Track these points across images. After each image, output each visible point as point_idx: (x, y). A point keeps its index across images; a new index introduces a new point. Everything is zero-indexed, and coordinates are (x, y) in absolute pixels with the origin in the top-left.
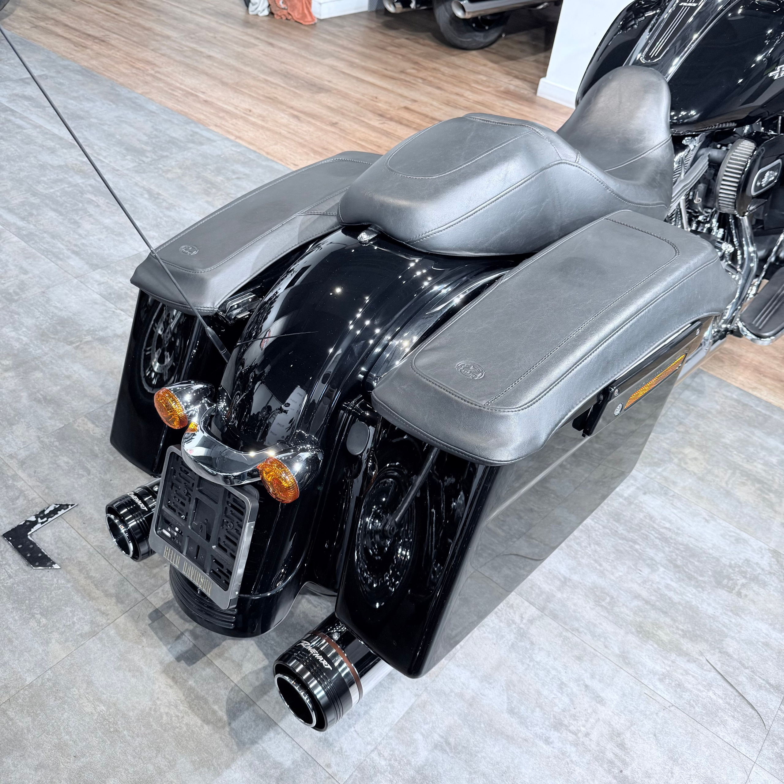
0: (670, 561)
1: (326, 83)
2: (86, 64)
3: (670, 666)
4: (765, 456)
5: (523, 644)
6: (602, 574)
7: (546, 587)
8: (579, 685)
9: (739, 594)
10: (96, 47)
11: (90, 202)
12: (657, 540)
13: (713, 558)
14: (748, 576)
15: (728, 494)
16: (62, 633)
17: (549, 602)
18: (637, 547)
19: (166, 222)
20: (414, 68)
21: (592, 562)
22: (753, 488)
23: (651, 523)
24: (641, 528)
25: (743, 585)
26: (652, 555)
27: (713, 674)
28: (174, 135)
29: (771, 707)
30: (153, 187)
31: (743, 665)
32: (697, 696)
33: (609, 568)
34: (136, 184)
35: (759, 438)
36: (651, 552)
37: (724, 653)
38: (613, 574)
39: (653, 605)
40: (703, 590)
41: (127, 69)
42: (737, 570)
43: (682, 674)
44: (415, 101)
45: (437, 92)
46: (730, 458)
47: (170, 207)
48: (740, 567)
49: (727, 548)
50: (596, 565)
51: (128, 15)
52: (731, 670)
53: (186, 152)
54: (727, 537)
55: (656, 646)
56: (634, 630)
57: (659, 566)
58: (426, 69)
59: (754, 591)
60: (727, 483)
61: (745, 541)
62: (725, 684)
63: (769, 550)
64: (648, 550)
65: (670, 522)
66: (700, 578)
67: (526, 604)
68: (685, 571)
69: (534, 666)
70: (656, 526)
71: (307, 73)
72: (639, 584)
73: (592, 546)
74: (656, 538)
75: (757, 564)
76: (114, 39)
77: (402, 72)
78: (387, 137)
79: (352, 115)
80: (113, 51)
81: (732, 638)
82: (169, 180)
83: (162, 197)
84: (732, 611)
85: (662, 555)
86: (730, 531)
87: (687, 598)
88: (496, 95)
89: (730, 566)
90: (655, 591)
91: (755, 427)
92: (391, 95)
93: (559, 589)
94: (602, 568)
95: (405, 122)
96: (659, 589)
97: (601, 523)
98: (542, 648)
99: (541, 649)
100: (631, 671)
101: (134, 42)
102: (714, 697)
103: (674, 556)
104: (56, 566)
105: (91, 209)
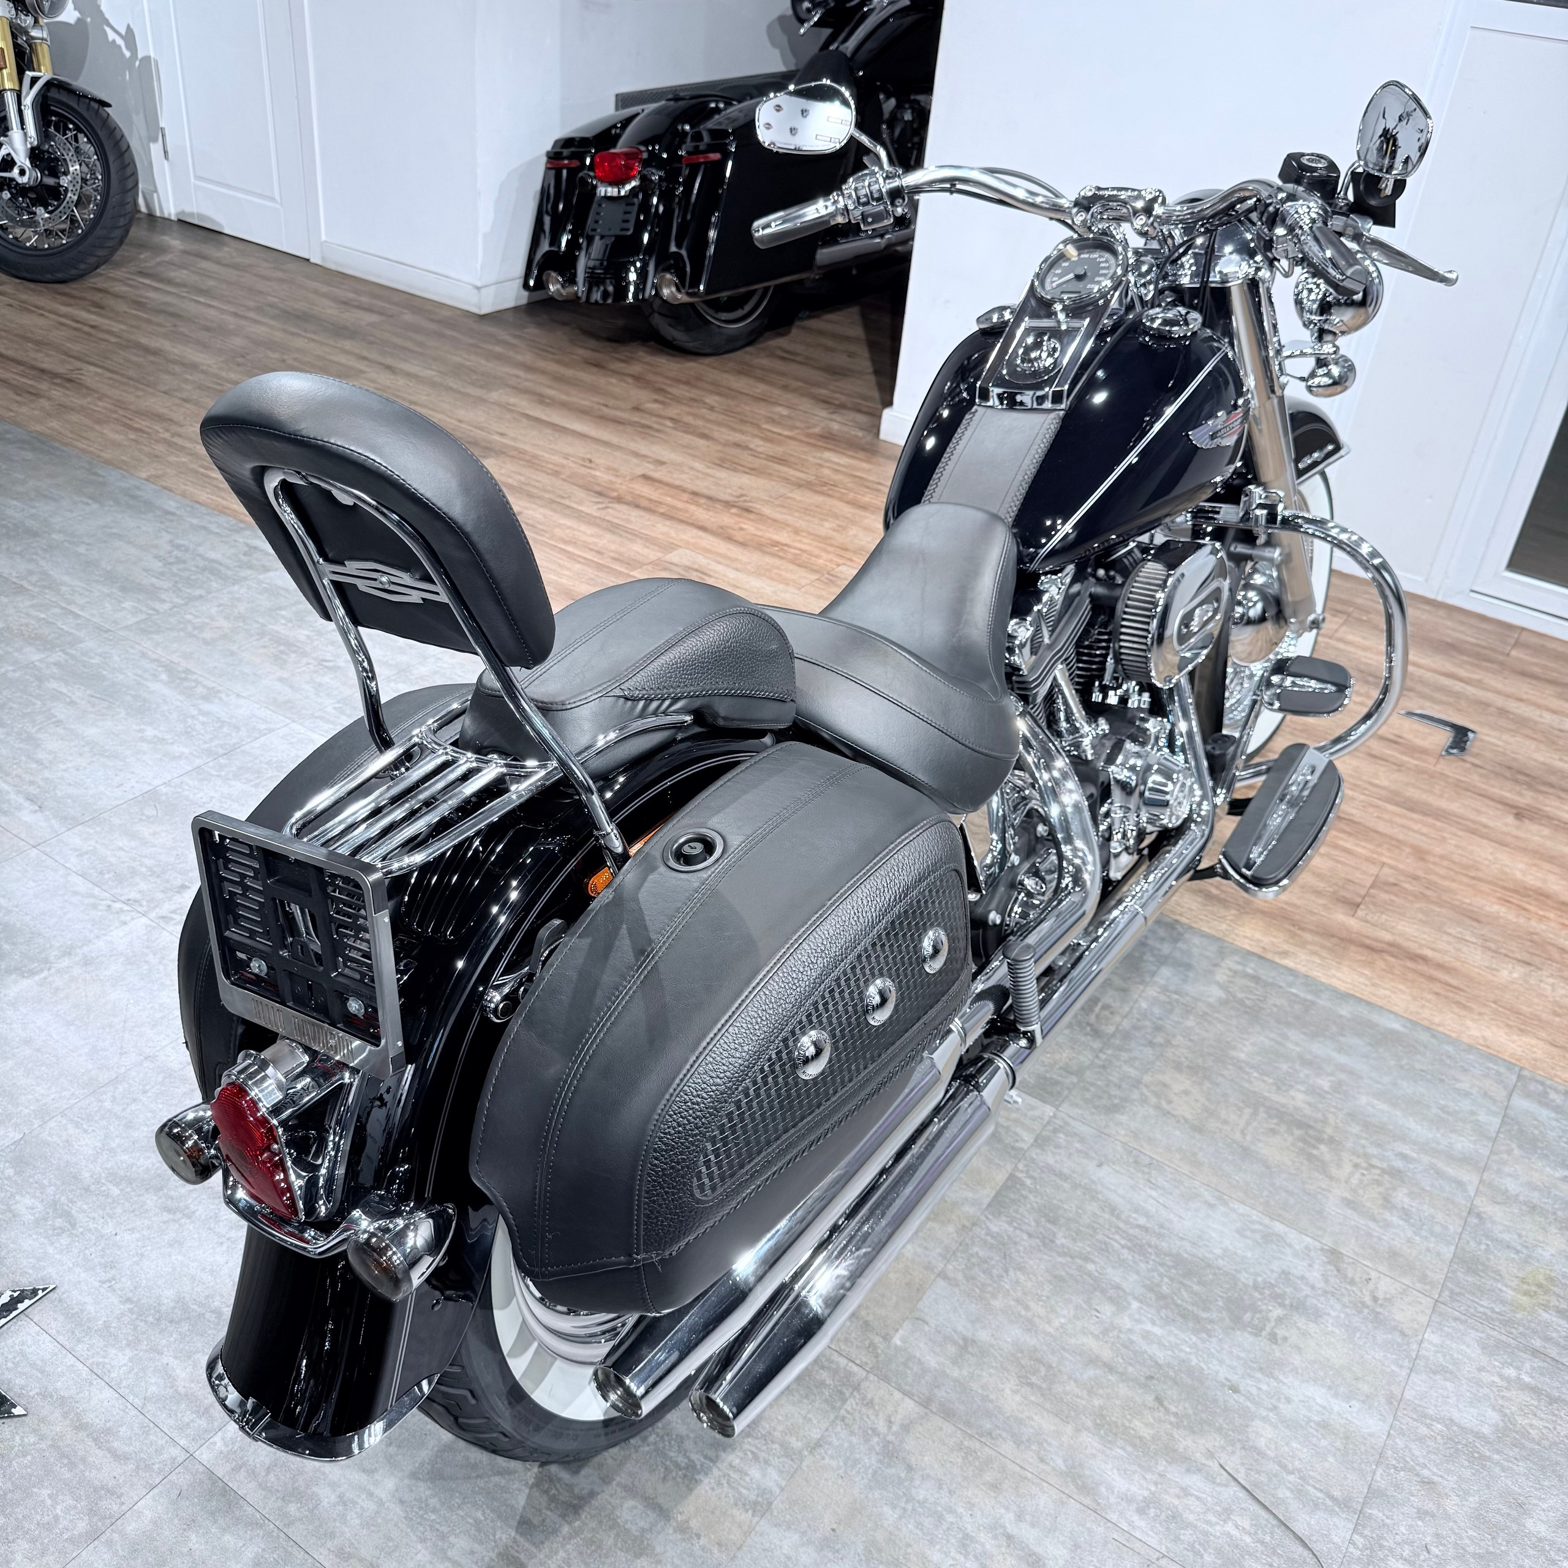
0: (1150, 1289)
1: (497, 437)
2: (38, 428)
3: (1156, 1484)
4: (1307, 1076)
5: (893, 1471)
6: (1030, 1326)
7: (932, 1361)
8: (995, 1537)
9: (1273, 1338)
10: (57, 393)
11: (56, 696)
12: (1125, 1251)
13: (1226, 1274)
14: (1287, 1302)
15: (1246, 1152)
16: (33, 1541)
17: (938, 1387)
18: (1090, 1267)
19: (203, 724)
20: (656, 401)
21: (1012, 1303)
22: (1290, 1139)
23: (1114, 1219)
24: (1095, 1230)
25: (1279, 1320)
26: (1117, 1280)
27: (1234, 1490)
28: (213, 555)
29: (1336, 1539)
30: (175, 658)
31: (1284, 1467)
32: (1206, 1534)
33: (1042, 1312)
34: (144, 655)
35: (1297, 1044)
36: (1114, 1275)
37: (1250, 1449)
38: (1049, 1322)
39: (1122, 1374)
40: (1210, 1336)
41: (117, 432)
42: (1267, 1292)
43: (1178, 1497)
44: (662, 463)
45: (701, 442)
46: (1247, 1085)
47: (211, 695)
48: (1272, 1286)
49: (1249, 1255)
50: (1020, 1308)
51: (116, 327)
52: (1263, 1478)
53: (236, 588)
54: (1248, 1233)
55: (1129, 1449)
56: (1089, 1424)
57: (1130, 1298)
58: (678, 400)
59: (1299, 1329)
60: (1243, 1133)
61: (1280, 1238)
62: (1254, 1507)
63: (1322, 1249)
64: (1109, 1270)
65: (1147, 1215)
66: (1205, 1315)
67: (898, 1395)
68: (1177, 1305)
69: (914, 1509)
70: (1121, 1225)
71: (460, 421)
72: (1096, 1337)
73: (1011, 1273)
74: (1123, 1247)
75: (1302, 1278)
76: (90, 374)
77: (636, 409)
78: (614, 533)
79: (547, 496)
80: (89, 399)
81: (1264, 1419)
82: (206, 642)
83: (194, 677)
84: (1261, 1369)
85: (1135, 1277)
86: (1252, 1222)
87: (1182, 1355)
88: (808, 444)
89: (1256, 1287)
90: (1126, 1347)
91: (1288, 1025)
92: (618, 454)
93: (955, 1362)
94: (1029, 1314)
95: (645, 503)
96: (1132, 1342)
97: (1024, 1227)
98: (928, 1476)
99: (925, 1478)
100: (1087, 1501)
101: (130, 378)
102: (1235, 1532)
103: (1157, 1279)
104: (16, 1411)
105: (61, 711)
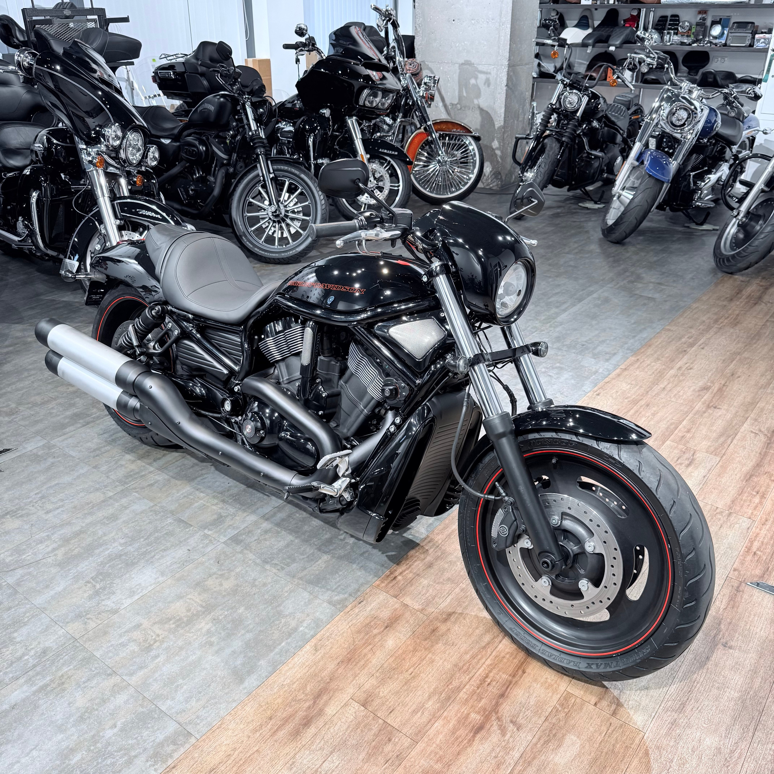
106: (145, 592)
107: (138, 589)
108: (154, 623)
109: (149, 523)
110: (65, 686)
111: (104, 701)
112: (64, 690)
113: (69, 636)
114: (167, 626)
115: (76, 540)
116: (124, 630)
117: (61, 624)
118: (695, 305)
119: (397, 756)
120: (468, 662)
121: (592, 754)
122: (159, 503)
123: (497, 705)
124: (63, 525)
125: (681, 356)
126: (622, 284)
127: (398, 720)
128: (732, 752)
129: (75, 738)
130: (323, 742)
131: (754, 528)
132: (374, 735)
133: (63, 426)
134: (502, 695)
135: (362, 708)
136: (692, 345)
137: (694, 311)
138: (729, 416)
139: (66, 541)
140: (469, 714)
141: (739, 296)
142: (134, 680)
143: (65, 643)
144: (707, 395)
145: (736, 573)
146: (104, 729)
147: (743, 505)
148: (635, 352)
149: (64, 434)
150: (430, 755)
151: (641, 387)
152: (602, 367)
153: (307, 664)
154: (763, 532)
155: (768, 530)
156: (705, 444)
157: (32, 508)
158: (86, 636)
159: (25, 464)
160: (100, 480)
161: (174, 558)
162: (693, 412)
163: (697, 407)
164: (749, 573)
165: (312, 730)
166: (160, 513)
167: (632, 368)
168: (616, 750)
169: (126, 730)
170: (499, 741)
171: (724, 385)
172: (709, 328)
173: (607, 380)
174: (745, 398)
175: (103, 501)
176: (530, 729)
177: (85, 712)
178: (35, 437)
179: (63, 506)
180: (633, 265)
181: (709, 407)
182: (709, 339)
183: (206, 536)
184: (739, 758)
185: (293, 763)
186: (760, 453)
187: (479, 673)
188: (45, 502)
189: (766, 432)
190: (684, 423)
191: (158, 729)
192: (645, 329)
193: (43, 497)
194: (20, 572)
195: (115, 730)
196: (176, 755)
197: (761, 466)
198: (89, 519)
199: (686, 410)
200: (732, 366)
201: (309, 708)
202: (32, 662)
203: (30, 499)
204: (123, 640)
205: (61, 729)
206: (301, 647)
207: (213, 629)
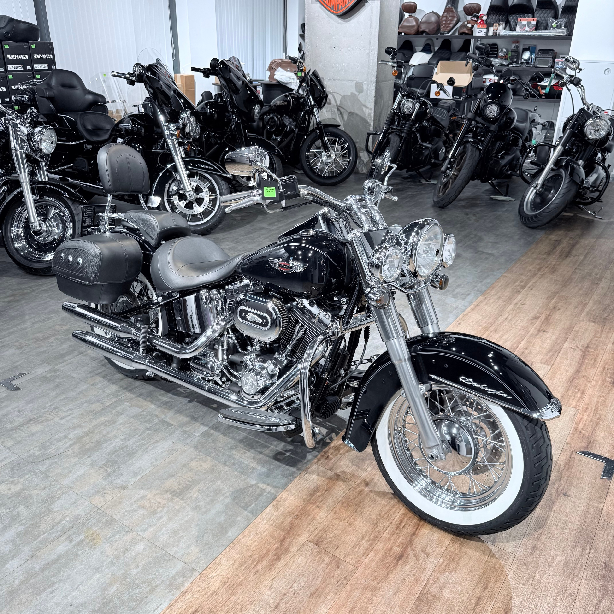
106: (145, 473)
107: (139, 471)
108: (156, 495)
109: (141, 424)
110: (96, 540)
111: (127, 550)
112: (96, 543)
113: (93, 506)
114: (165, 496)
115: (87, 438)
116: (134, 500)
117: (86, 498)
118: (523, 259)
119: (345, 578)
120: (387, 512)
121: (481, 570)
122: (146, 409)
123: (411, 541)
124: (75, 427)
125: (516, 295)
126: (469, 243)
127: (342, 553)
128: (576, 564)
129: (109, 576)
130: (290, 571)
131: (578, 415)
132: (327, 564)
133: (62, 356)
134: (414, 534)
135: (316, 547)
136: (523, 287)
137: (523, 263)
138: (554, 337)
139: (79, 439)
140: (392, 547)
141: (554, 251)
142: (147, 535)
143: (91, 511)
144: (538, 322)
145: (569, 445)
146: (130, 569)
147: (569, 399)
148: (483, 293)
149: (65, 361)
150: (367, 576)
151: (490, 317)
152: (460, 303)
153: (272, 518)
154: (585, 417)
155: (588, 416)
156: (539, 358)
157: (48, 416)
158: (106, 505)
159: (38, 384)
160: (98, 394)
161: (163, 448)
162: (528, 335)
163: (531, 332)
164: (577, 446)
165: (282, 563)
166: (147, 416)
167: (482, 304)
168: (497, 567)
169: (147, 569)
170: (415, 564)
171: (549, 315)
172: (534, 275)
173: (465, 313)
174: (564, 324)
175: (103, 409)
176: (436, 556)
177: (114, 558)
178: (42, 364)
179: (72, 414)
180: (475, 230)
181: (539, 331)
182: (535, 282)
183: (185, 432)
184: (581, 568)
185: (272, 585)
186: (578, 363)
187: (396, 519)
188: (58, 411)
189: (581, 348)
190: (523, 343)
191: (170, 567)
192: (488, 276)
193: (55, 408)
194: (47, 462)
195: (139, 569)
196: (186, 584)
197: (580, 372)
198: (94, 423)
199: (523, 333)
200: (553, 301)
201: (278, 548)
202: (68, 525)
203: (46, 410)
204: (134, 507)
205: (98, 570)
206: (266, 507)
207: (200, 497)
